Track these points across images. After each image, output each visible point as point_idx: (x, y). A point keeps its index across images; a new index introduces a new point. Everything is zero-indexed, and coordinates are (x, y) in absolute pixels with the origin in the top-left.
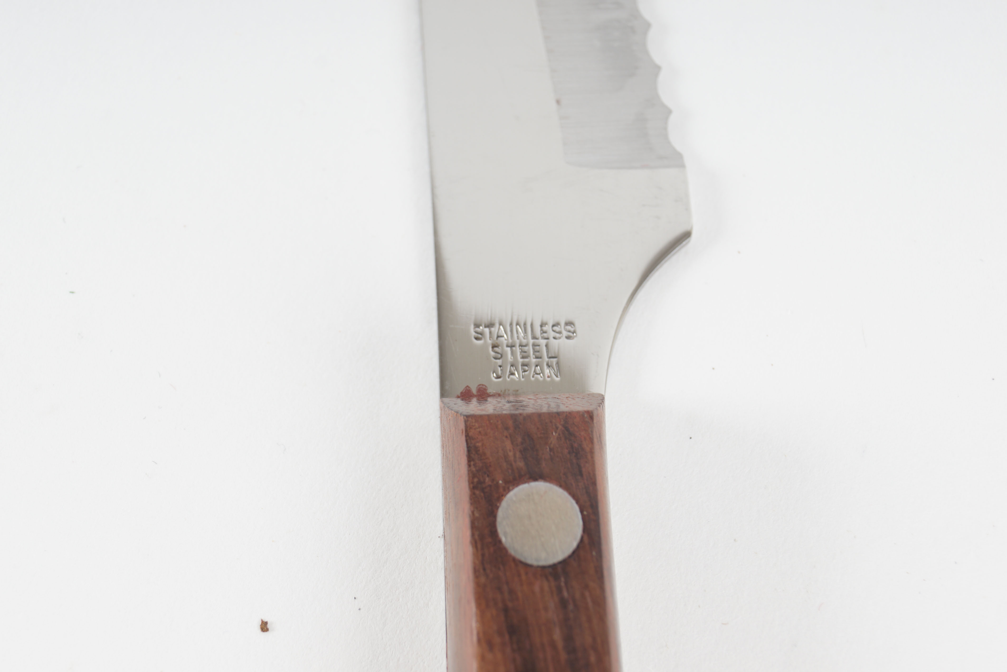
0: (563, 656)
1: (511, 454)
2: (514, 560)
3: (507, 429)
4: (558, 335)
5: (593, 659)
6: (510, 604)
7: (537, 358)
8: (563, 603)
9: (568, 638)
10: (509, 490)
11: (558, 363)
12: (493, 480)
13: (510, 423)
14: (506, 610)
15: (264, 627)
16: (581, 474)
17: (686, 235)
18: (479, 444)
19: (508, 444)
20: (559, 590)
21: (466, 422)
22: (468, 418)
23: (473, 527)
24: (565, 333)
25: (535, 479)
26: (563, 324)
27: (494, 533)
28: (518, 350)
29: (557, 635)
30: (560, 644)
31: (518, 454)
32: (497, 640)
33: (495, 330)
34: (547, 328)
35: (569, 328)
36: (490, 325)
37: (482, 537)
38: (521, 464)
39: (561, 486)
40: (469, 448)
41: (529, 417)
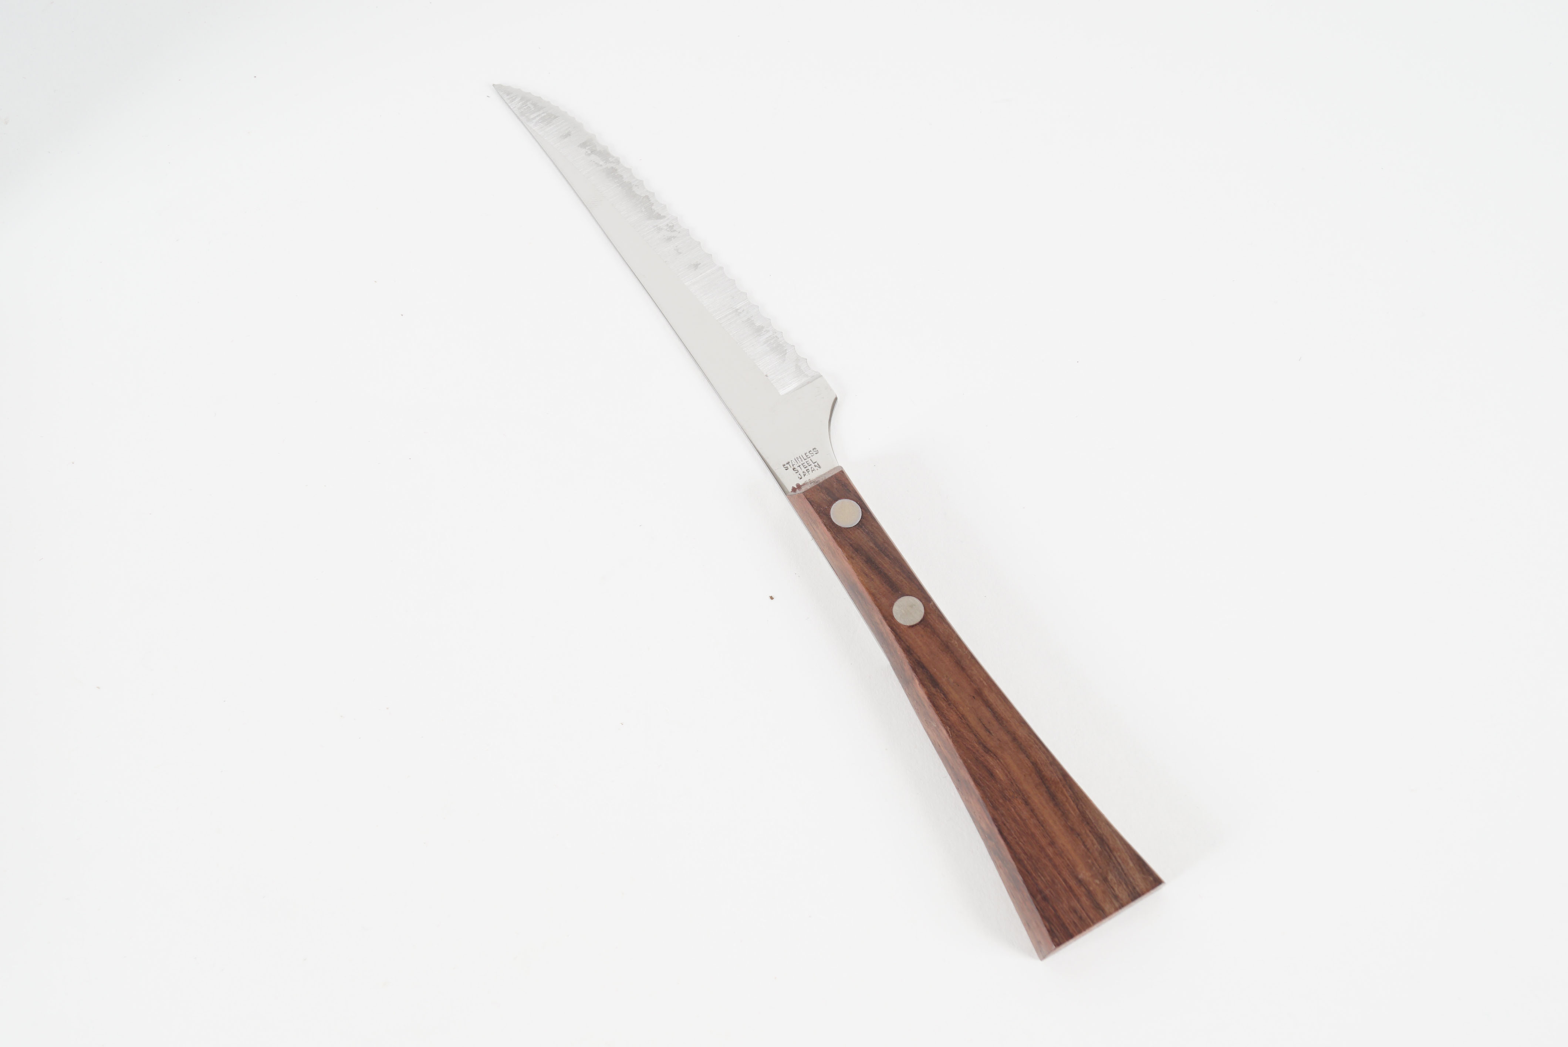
0: (877, 549)
1: (824, 497)
2: (845, 528)
3: (818, 489)
4: (812, 455)
5: (886, 546)
6: (851, 543)
7: (805, 468)
8: (868, 533)
9: (875, 544)
10: (831, 509)
11: (818, 464)
12: (823, 508)
13: (818, 487)
14: (851, 545)
15: (772, 598)
16: (850, 491)
17: (836, 399)
18: (812, 499)
19: (822, 494)
20: (864, 530)
21: (804, 494)
22: (804, 493)
23: (825, 525)
24: (814, 453)
25: (837, 501)
26: (812, 450)
27: (833, 523)
28: (801, 466)
29: (872, 545)
30: (874, 547)
31: (827, 496)
32: (854, 555)
33: (790, 464)
34: (808, 454)
35: (814, 450)
36: (788, 463)
37: (830, 527)
38: (830, 498)
39: (846, 498)
40: (810, 503)
41: (823, 482)
